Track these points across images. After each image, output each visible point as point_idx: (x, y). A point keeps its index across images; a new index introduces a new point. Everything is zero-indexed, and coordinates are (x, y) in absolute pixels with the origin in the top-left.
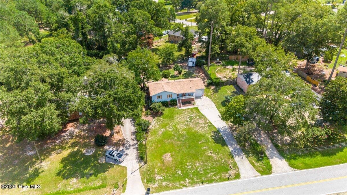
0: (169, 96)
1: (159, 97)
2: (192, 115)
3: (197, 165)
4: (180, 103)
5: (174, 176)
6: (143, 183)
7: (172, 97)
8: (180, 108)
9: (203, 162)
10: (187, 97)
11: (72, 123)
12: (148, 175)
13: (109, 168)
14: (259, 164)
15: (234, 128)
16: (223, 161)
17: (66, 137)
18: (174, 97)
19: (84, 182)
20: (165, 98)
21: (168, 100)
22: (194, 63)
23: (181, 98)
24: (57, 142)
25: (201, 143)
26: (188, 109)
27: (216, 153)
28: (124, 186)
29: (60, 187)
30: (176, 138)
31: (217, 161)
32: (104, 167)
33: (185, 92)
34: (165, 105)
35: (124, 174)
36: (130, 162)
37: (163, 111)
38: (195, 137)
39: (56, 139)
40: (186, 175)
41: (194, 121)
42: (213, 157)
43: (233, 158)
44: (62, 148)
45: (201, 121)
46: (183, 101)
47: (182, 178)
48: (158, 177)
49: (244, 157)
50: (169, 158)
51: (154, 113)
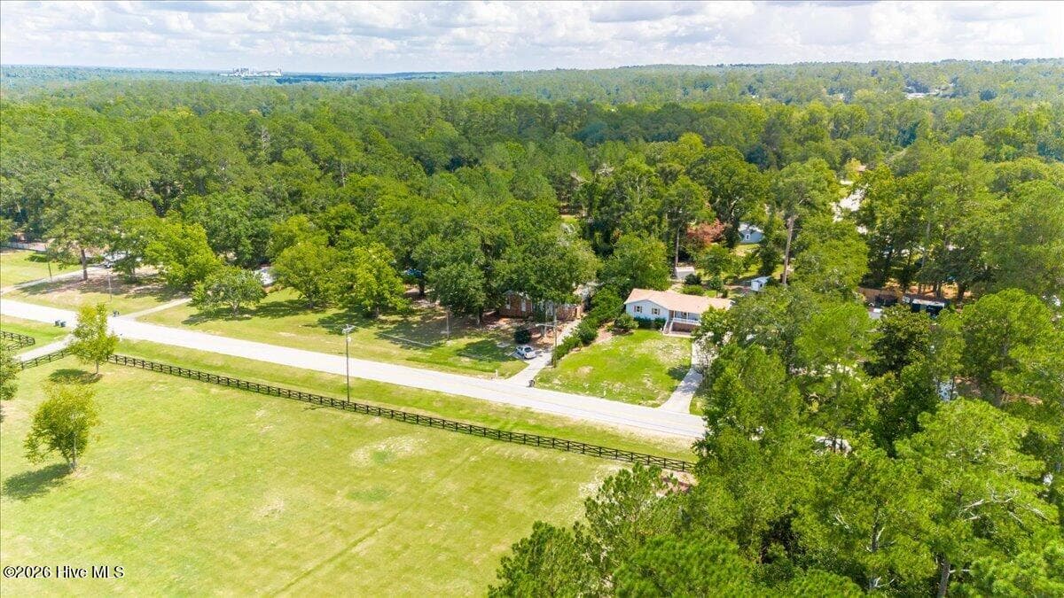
0: (656, 311)
1: (638, 309)
2: (673, 345)
3: (617, 385)
4: (668, 326)
5: (577, 385)
7: (659, 314)
8: (667, 333)
9: (627, 386)
10: (688, 322)
12: (547, 376)
13: (511, 361)
16: (655, 391)
17: (490, 329)
18: (664, 315)
19: (475, 363)
20: (647, 314)
21: (653, 317)
22: (761, 285)
23: (675, 320)
24: (478, 329)
25: (647, 370)
26: (676, 337)
27: (655, 382)
28: (510, 376)
29: (450, 360)
30: (619, 358)
31: (647, 389)
32: (505, 359)
33: (684, 311)
34: (645, 324)
35: (522, 369)
36: (539, 362)
37: (633, 331)
38: (646, 363)
39: (478, 327)
40: (590, 389)
41: (668, 349)
42: (646, 384)
43: (673, 391)
44: (477, 335)
45: (678, 352)
46: (677, 325)
47: (584, 390)
48: (556, 381)
49: (690, 395)
50: (586, 370)
51: (622, 329)
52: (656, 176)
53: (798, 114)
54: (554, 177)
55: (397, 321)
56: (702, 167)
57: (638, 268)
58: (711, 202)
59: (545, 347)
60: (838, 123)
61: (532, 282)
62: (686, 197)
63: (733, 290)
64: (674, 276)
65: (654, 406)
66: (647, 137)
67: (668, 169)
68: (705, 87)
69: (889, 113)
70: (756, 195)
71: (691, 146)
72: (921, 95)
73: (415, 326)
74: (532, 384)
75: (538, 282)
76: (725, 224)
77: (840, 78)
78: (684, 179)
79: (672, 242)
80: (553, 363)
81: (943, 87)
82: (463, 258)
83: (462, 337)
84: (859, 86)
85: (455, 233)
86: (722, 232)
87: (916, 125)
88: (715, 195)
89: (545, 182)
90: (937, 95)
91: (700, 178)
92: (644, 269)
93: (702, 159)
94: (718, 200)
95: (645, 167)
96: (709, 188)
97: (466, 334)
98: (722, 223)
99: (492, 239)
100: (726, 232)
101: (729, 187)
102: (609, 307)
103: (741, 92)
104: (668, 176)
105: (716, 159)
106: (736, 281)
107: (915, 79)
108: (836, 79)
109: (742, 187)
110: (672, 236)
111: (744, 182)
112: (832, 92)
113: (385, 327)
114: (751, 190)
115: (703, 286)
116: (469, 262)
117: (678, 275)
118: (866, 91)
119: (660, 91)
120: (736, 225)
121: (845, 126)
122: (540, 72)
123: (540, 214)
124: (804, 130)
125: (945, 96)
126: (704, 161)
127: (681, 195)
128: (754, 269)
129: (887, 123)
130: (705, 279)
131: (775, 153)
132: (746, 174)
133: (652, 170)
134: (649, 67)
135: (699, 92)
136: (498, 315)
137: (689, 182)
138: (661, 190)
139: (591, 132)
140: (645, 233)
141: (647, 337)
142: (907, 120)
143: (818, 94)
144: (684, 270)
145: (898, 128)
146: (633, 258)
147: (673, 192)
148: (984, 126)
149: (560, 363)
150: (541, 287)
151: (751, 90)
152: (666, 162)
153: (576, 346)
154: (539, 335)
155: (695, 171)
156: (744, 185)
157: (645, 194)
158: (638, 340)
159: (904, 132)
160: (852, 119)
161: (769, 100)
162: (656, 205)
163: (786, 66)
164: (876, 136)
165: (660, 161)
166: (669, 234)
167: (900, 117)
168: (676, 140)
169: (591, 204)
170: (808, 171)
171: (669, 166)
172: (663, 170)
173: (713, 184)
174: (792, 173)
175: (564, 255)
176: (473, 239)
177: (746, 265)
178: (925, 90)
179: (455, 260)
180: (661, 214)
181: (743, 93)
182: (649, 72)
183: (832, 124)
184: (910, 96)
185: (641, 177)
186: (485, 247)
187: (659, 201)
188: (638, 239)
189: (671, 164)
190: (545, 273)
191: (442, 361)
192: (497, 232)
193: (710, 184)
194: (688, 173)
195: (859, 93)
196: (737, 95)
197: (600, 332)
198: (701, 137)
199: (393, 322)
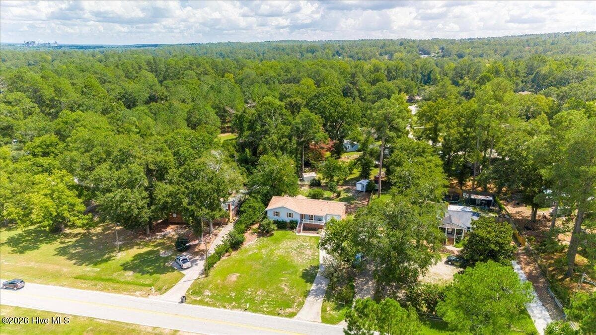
0: (290, 215)
1: (277, 214)
2: (304, 244)
3: (259, 293)
4: (300, 227)
5: (224, 296)
6: (187, 292)
7: (292, 217)
8: (299, 233)
9: (268, 292)
10: (315, 222)
11: (174, 226)
12: (199, 288)
13: (170, 272)
14: (334, 312)
15: (342, 268)
16: (292, 297)
17: (158, 237)
18: (297, 218)
19: (137, 277)
20: (283, 217)
21: (288, 220)
22: (363, 186)
23: (304, 221)
24: (147, 239)
25: (284, 273)
26: (306, 236)
27: (292, 287)
28: (166, 290)
29: (115, 275)
30: (261, 262)
31: (285, 295)
32: (165, 270)
33: (311, 214)
34: (282, 225)
35: (177, 281)
36: (193, 272)
37: (274, 232)
38: (283, 266)
39: (148, 236)
40: (237, 299)
41: (300, 250)
42: (283, 290)
43: (306, 296)
44: (146, 245)
45: (308, 252)
46: (306, 226)
47: (230, 300)
48: (207, 293)
49: (321, 299)
50: (234, 278)
51: (264, 232)
52: (286, 108)
53: (367, 66)
54: (219, 108)
55: (80, 234)
56: (316, 101)
57: (275, 179)
58: (324, 126)
59: (202, 253)
60: (389, 72)
61: (185, 204)
62: (308, 123)
63: (344, 190)
64: (302, 180)
65: (291, 315)
66: (281, 81)
67: (294, 102)
68: (313, 52)
69: (416, 65)
70: (354, 120)
71: (308, 86)
72: (426, 56)
73: (94, 238)
74: (183, 300)
75: (189, 204)
76: (335, 141)
77: (385, 48)
78: (305, 111)
79: (299, 156)
80: (206, 271)
81: (436, 52)
82: (127, 184)
83: (132, 247)
84: (395, 52)
85: (123, 161)
86: (332, 147)
87: (431, 72)
88: (327, 121)
89: (212, 113)
90: (434, 56)
91: (316, 108)
92: (280, 180)
93: (315, 95)
94: (329, 124)
95: (277, 102)
96: (322, 117)
97: (137, 244)
98: (332, 140)
99: (155, 163)
100: (335, 146)
101: (335, 114)
102: (255, 213)
103: (332, 55)
104: (294, 108)
105: (325, 95)
106: (346, 183)
107: (423, 48)
108: (382, 47)
109: (344, 115)
110: (299, 152)
111: (345, 111)
112: (381, 55)
113: (67, 240)
114: (350, 116)
115: (322, 187)
116: (132, 187)
117: (305, 179)
118: (400, 54)
119: (288, 54)
120: (341, 142)
121: (394, 73)
122: (219, 43)
123: (198, 140)
124: (372, 76)
125: (438, 57)
126: (317, 97)
127: (303, 123)
128: (356, 173)
129: (415, 71)
130: (323, 182)
131: (357, 90)
132: (346, 105)
133: (283, 104)
134: (281, 41)
135: (310, 55)
136: (166, 223)
137: (309, 113)
138: (290, 118)
139: (245, 78)
140: (280, 153)
141: (284, 237)
142: (426, 69)
143: (375, 56)
144: (309, 175)
145: (421, 73)
146: (271, 173)
147: (298, 120)
148: (469, 72)
149: (212, 272)
150: (193, 207)
151: (338, 54)
152: (292, 97)
153: (227, 251)
154: (197, 242)
155: (312, 104)
156: (345, 113)
157: (279, 121)
158: (277, 241)
159: (425, 76)
160: (397, 69)
161: (348, 59)
162: (287, 130)
163: (355, 41)
164: (410, 79)
165: (289, 96)
166: (297, 149)
167: (421, 68)
168: (298, 82)
169: (241, 129)
170: (394, 104)
171: (295, 100)
172: (291, 102)
173: (324, 113)
174: (382, 107)
175: (212, 178)
176: (137, 167)
177: (351, 169)
178: (428, 53)
179: (119, 186)
180: (291, 136)
181: (334, 55)
182: (281, 44)
183: (386, 72)
184: (422, 57)
185: (275, 110)
186: (149, 172)
187: (289, 127)
188: (274, 158)
189: (296, 98)
190: (197, 196)
191: (108, 277)
192: (160, 158)
193: (322, 113)
194: (307, 105)
195: (396, 55)
196: (331, 57)
197: (247, 235)
198: (313, 80)
199: (76, 236)
